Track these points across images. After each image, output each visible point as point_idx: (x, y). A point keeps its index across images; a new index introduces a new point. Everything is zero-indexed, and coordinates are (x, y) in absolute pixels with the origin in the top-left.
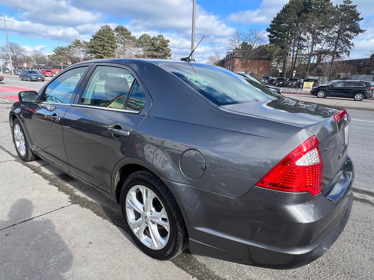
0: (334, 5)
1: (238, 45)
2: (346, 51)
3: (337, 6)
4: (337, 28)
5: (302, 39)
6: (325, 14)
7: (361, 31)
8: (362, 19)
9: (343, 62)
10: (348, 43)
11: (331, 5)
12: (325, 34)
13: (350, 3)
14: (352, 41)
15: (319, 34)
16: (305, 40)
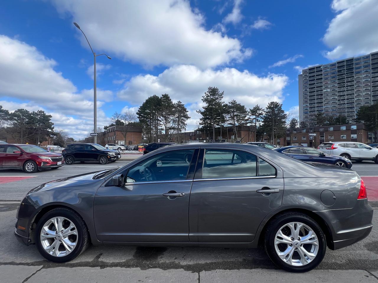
0: (173, 103)
1: (113, 122)
2: (184, 128)
3: (175, 104)
4: (177, 115)
5: (159, 120)
6: (170, 107)
7: (189, 118)
8: (188, 111)
9: (182, 133)
10: (184, 124)
11: (172, 103)
12: (171, 118)
13: (181, 103)
14: (185, 123)
15: (168, 118)
16: (161, 121)
